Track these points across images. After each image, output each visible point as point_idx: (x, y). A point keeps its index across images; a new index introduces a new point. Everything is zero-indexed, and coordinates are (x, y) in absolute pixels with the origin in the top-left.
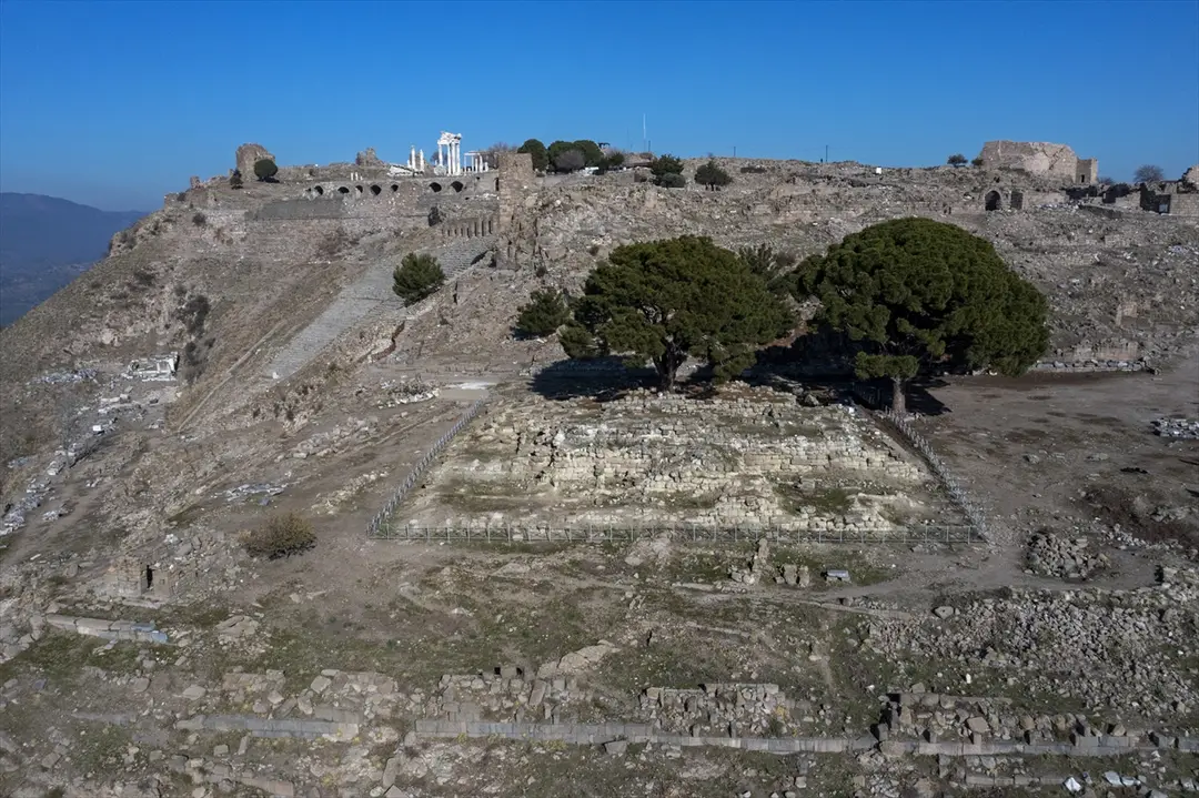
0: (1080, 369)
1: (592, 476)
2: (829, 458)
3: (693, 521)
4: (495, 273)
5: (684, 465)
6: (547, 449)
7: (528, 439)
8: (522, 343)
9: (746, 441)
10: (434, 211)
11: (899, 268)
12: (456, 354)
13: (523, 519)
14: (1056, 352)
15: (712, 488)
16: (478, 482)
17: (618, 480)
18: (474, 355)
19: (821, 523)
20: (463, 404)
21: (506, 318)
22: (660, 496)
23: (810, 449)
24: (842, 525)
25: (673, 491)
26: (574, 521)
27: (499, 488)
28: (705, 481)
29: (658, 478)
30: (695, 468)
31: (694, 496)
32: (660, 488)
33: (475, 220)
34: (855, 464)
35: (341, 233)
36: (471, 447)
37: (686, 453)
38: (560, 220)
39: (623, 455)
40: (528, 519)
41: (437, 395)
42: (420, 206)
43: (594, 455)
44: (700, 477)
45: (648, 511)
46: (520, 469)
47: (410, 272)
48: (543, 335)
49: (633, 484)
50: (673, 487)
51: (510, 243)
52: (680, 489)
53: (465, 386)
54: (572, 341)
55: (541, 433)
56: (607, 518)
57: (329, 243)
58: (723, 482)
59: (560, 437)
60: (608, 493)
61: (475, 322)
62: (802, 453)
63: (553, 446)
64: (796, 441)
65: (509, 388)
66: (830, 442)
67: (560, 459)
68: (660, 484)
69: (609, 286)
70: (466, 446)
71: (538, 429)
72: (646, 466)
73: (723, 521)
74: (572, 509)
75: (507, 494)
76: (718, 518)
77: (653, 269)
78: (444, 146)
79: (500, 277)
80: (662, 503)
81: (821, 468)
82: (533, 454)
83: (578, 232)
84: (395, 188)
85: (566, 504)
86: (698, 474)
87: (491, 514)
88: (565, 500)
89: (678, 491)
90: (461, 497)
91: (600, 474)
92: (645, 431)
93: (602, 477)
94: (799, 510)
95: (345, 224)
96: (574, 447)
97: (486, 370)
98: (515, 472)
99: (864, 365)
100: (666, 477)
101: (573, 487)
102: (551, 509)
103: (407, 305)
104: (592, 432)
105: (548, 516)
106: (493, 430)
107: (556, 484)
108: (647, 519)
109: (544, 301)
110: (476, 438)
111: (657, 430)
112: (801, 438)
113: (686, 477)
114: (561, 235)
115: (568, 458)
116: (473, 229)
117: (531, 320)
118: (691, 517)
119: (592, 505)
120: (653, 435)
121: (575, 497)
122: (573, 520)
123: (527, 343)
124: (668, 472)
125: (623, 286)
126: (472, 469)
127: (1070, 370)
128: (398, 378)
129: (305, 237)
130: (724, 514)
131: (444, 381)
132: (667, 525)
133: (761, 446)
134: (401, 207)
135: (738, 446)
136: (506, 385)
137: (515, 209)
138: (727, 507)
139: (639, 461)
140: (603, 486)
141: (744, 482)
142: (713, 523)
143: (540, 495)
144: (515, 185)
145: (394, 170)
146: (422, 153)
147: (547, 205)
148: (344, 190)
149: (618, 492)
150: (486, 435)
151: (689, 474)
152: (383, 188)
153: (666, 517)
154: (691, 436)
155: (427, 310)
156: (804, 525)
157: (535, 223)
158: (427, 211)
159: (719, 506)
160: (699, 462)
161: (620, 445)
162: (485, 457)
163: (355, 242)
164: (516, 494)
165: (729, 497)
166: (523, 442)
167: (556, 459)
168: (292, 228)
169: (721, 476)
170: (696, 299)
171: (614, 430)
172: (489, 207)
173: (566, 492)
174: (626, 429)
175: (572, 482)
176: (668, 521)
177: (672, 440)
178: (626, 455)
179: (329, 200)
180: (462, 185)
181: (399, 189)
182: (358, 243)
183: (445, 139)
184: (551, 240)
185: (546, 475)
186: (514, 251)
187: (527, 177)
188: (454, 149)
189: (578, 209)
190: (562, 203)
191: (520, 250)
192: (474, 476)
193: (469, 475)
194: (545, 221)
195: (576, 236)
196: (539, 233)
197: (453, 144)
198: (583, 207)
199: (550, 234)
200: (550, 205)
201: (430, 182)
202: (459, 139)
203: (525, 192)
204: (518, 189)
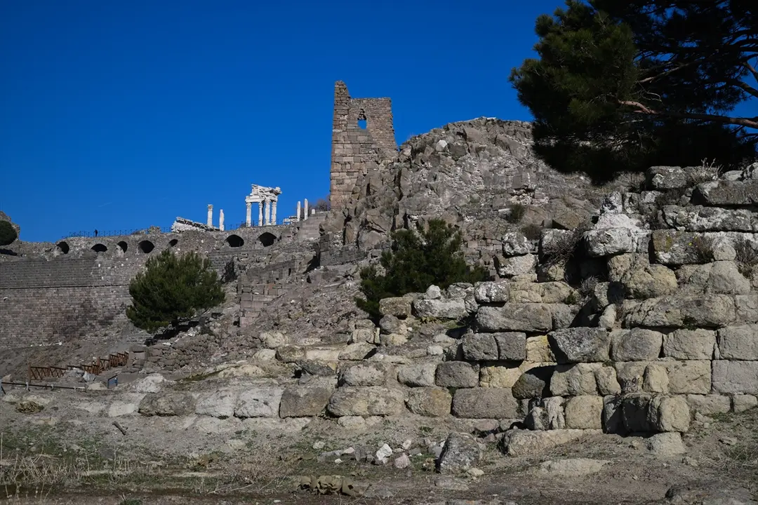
35: (87, 308)
38: (446, 171)
51: (349, 219)
57: (69, 323)
78: (254, 204)
83: (482, 191)
84: (174, 241)
95: (95, 294)
114: (448, 194)
129: (35, 314)
144: (361, 138)
145: (177, 226)
146: (222, 214)
147: (422, 150)
148: (99, 248)
152: (157, 244)
157: (397, 180)
168: (18, 302)
179: (76, 261)
180: (275, 238)
181: (179, 244)
182: (110, 324)
183: (257, 194)
184: (428, 202)
185: (575, 371)
186: (354, 228)
187: (382, 137)
188: (268, 206)
189: (481, 153)
190: (449, 145)
191: (365, 225)
192: (116, 434)
193: (92, 431)
194: (418, 175)
195: (476, 196)
196: (405, 193)
197: (268, 199)
198: (490, 150)
199: (427, 194)
200: (428, 147)
201: (228, 235)
202: (277, 194)
203: (377, 151)
204: (367, 145)
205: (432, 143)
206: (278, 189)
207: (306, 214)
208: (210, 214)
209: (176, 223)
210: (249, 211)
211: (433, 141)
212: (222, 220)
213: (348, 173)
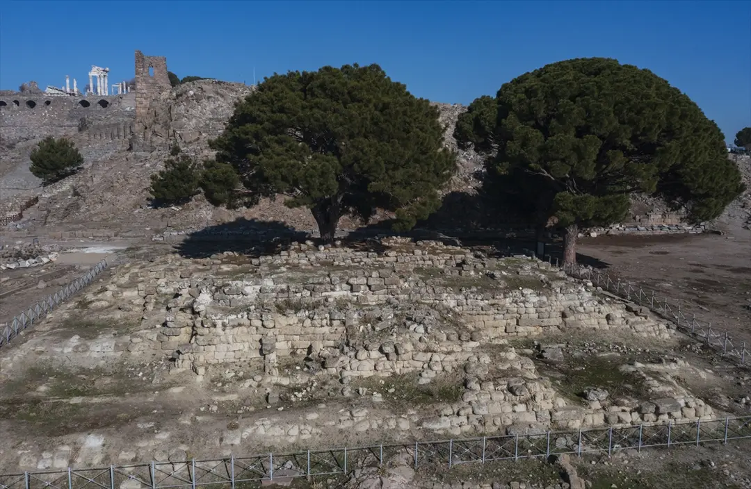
0: (658, 232)
1: (257, 355)
2: (564, 315)
3: (437, 426)
4: (131, 155)
5: (399, 334)
6: (185, 317)
7: (157, 303)
8: (156, 211)
9: (461, 297)
10: (83, 120)
11: (605, 95)
12: (86, 223)
13: (142, 444)
14: (634, 218)
15: (449, 368)
16: (74, 371)
17: (297, 360)
18: (105, 224)
19: (623, 416)
20: (84, 268)
21: (140, 190)
22: (370, 383)
23: (541, 305)
24: (652, 417)
25: (386, 375)
26: (237, 442)
27: (108, 380)
28: (436, 357)
29: (363, 354)
30: (417, 337)
31: (423, 381)
32: (367, 371)
33: (117, 125)
34: (593, 323)
36: (74, 317)
37: (396, 315)
38: (193, 108)
39: (301, 321)
40: (152, 443)
41: (54, 259)
42: (71, 118)
43: (258, 323)
44: (425, 351)
45: (361, 414)
46: (142, 348)
47: (47, 154)
48: (177, 204)
49: (323, 365)
50: (387, 368)
51: (146, 128)
52: (398, 371)
53: (87, 251)
54: (216, 182)
55: (177, 295)
56: (294, 431)
58: (462, 358)
59: (205, 299)
60: (285, 382)
61: (109, 195)
62: (532, 310)
63: (194, 312)
64: (523, 294)
65: (141, 252)
66: (560, 295)
67: (206, 331)
68: (365, 365)
69: (264, 112)
70: (66, 316)
71: (170, 290)
72: (337, 337)
73: (482, 422)
74: (231, 416)
75: (119, 392)
76: (473, 418)
77: (318, 91)
78: (95, 78)
79: (136, 157)
80: (378, 397)
81: (554, 329)
82: (165, 325)
83: (210, 119)
84: (48, 103)
85: (219, 404)
86: (422, 346)
87: (81, 438)
88: (217, 398)
89: (394, 374)
90: (36, 402)
91: (270, 352)
92: (328, 288)
93: (272, 357)
94: (584, 396)
96: (228, 312)
97: (116, 235)
98: (135, 353)
99: (570, 206)
100: (375, 354)
101: (229, 375)
102: (194, 421)
103: (45, 185)
104: (251, 290)
105: (190, 434)
106: (109, 294)
107: (201, 371)
108: (363, 428)
109: (179, 169)
110: (84, 304)
111: (344, 285)
112: (527, 291)
113: (406, 351)
114: (194, 120)
115: (219, 329)
116: (116, 133)
117: (166, 186)
118: (429, 420)
119: (263, 407)
120: (340, 292)
121: (234, 392)
122: (235, 438)
123: (162, 210)
124: (377, 346)
125: (282, 110)
126: (68, 350)
127: (650, 233)
128: (14, 244)
130: (482, 411)
131: (65, 246)
132: (398, 438)
133: (482, 303)
134: (54, 119)
135: (452, 303)
136: (138, 249)
137: (151, 103)
138: (484, 399)
139: (326, 329)
140: (276, 372)
141: (493, 356)
142: (467, 428)
143: (176, 390)
144: (151, 81)
145: (49, 91)
146: (75, 81)
147: (181, 95)
149: (301, 379)
150: (98, 300)
151: (409, 347)
152: (38, 103)
153: (392, 424)
154: (392, 293)
155: (64, 189)
156: (598, 420)
157: (170, 110)
158: (76, 122)
159: (470, 397)
160: (421, 329)
161: (297, 308)
162: (89, 330)
163: (11, 147)
164: (135, 390)
165: (481, 382)
166: (150, 308)
167: (200, 331)
169: (457, 348)
170: (376, 124)
171: (284, 286)
172: (130, 116)
173: (217, 383)
174: (301, 286)
175: (226, 365)
176: (397, 430)
177: (365, 299)
178: (308, 322)
180: (108, 103)
181: (51, 103)
182: (14, 148)
183: (95, 72)
184: (185, 124)
185: (184, 356)
186: (149, 134)
187: (162, 77)
188: (102, 79)
189: (210, 99)
190: (195, 94)
191: (155, 134)
192: (68, 361)
193: (61, 360)
194: (179, 108)
195: (208, 122)
196: (173, 119)
197: (102, 75)
198: (214, 98)
199: (184, 120)
200: (184, 95)
201: (80, 100)
202: (107, 72)
203: (160, 87)
204: (154, 84)
205: (186, 92)
206: (107, 69)
207: (125, 90)
208: (68, 81)
209: (47, 88)
210: (91, 80)
211: (186, 91)
212: (75, 85)
213: (145, 98)
